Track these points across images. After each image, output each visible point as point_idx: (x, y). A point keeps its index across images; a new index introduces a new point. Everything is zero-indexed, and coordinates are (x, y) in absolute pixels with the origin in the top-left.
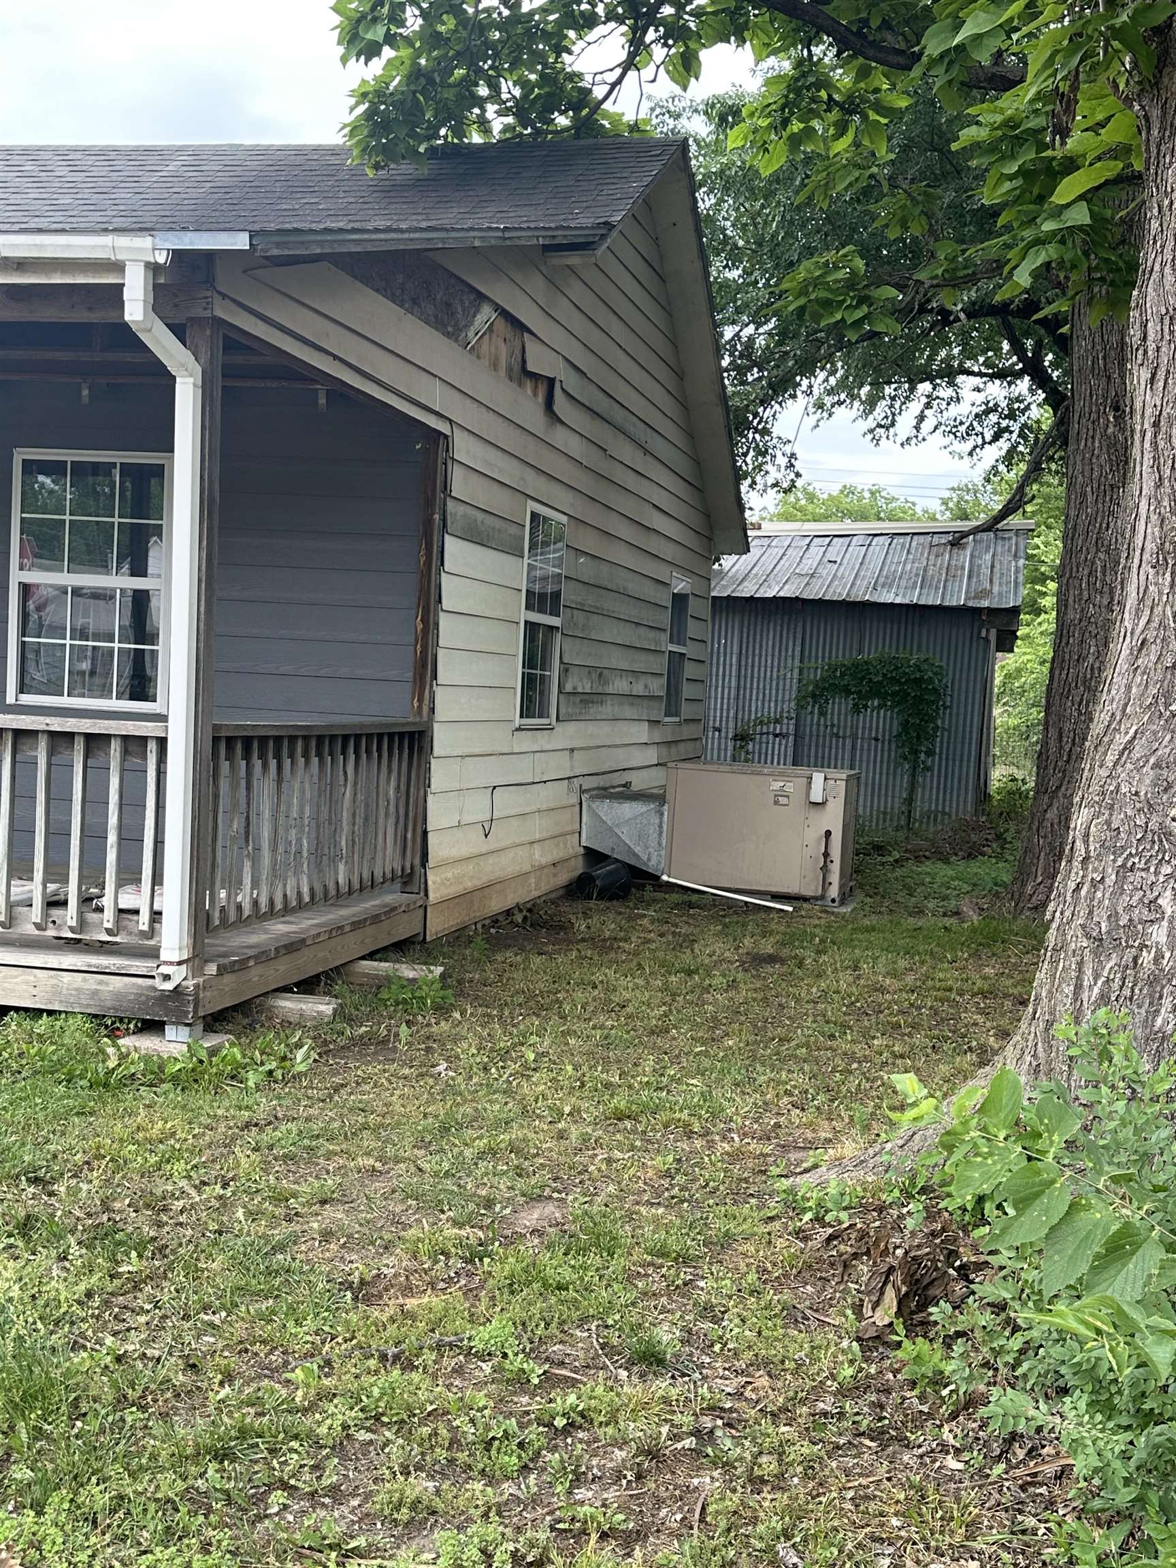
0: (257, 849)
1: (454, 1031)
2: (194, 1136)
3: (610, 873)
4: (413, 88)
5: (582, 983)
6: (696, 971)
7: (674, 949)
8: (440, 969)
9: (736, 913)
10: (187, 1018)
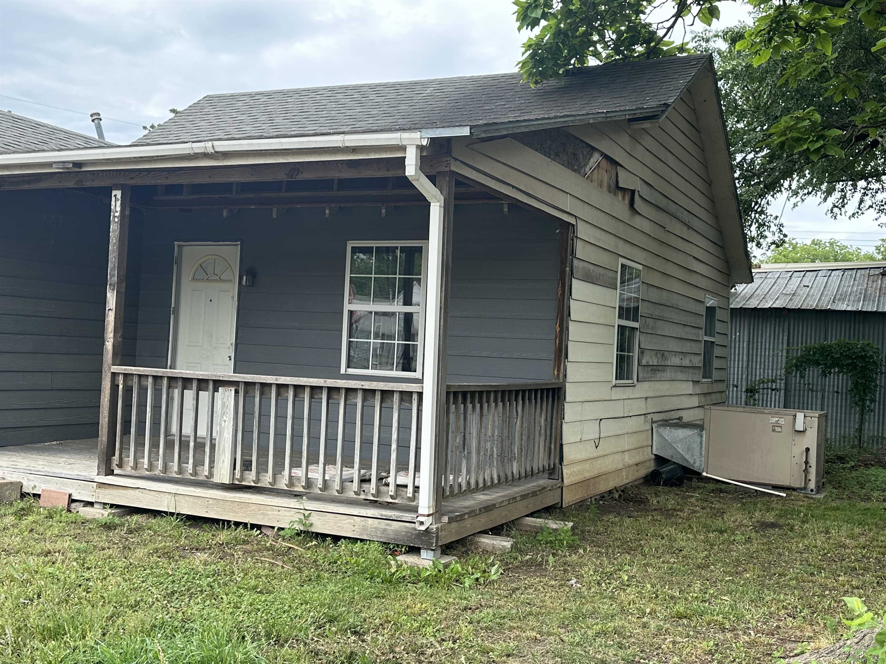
0: (469, 453)
1: (580, 561)
2: (437, 613)
3: (671, 470)
4: (556, 41)
5: (654, 535)
6: (725, 531)
7: (711, 517)
8: (571, 524)
9: (749, 496)
10: (432, 546)
